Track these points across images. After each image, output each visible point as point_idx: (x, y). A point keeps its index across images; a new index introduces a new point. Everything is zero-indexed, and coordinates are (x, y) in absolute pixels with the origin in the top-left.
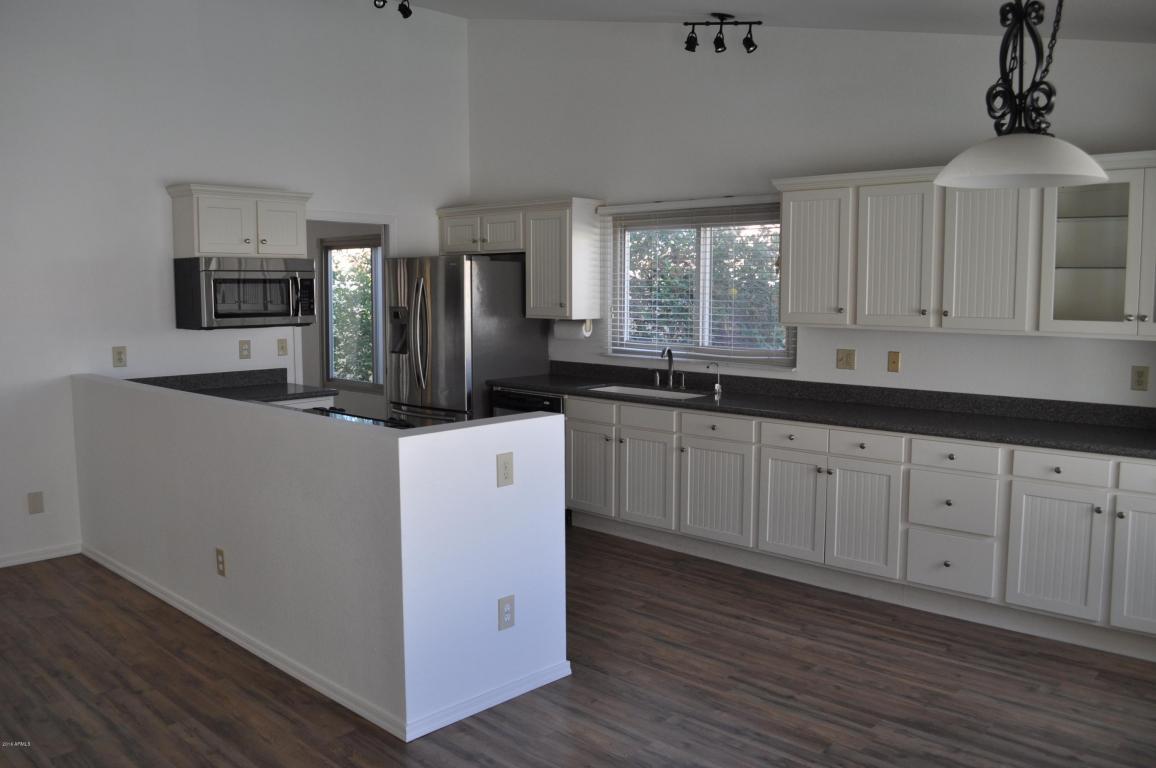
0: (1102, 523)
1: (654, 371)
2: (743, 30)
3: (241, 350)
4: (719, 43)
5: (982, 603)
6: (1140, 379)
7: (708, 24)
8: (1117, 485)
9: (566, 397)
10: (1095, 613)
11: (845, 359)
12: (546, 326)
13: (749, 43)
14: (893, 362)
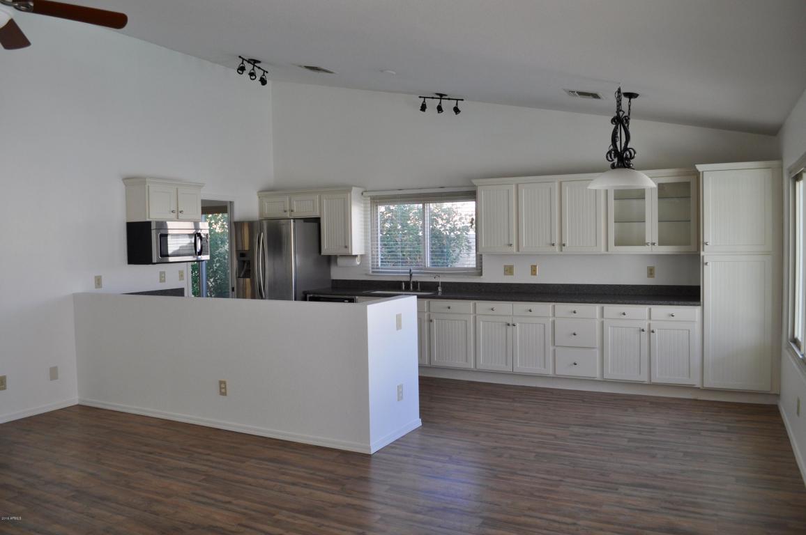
0: (645, 335)
1: (401, 282)
2: (453, 103)
3: (161, 277)
4: (440, 109)
5: (592, 381)
6: (651, 272)
7: (433, 98)
8: (650, 318)
9: (357, 297)
10: (644, 378)
11: (509, 270)
12: (330, 260)
13: (457, 110)
14: (534, 271)
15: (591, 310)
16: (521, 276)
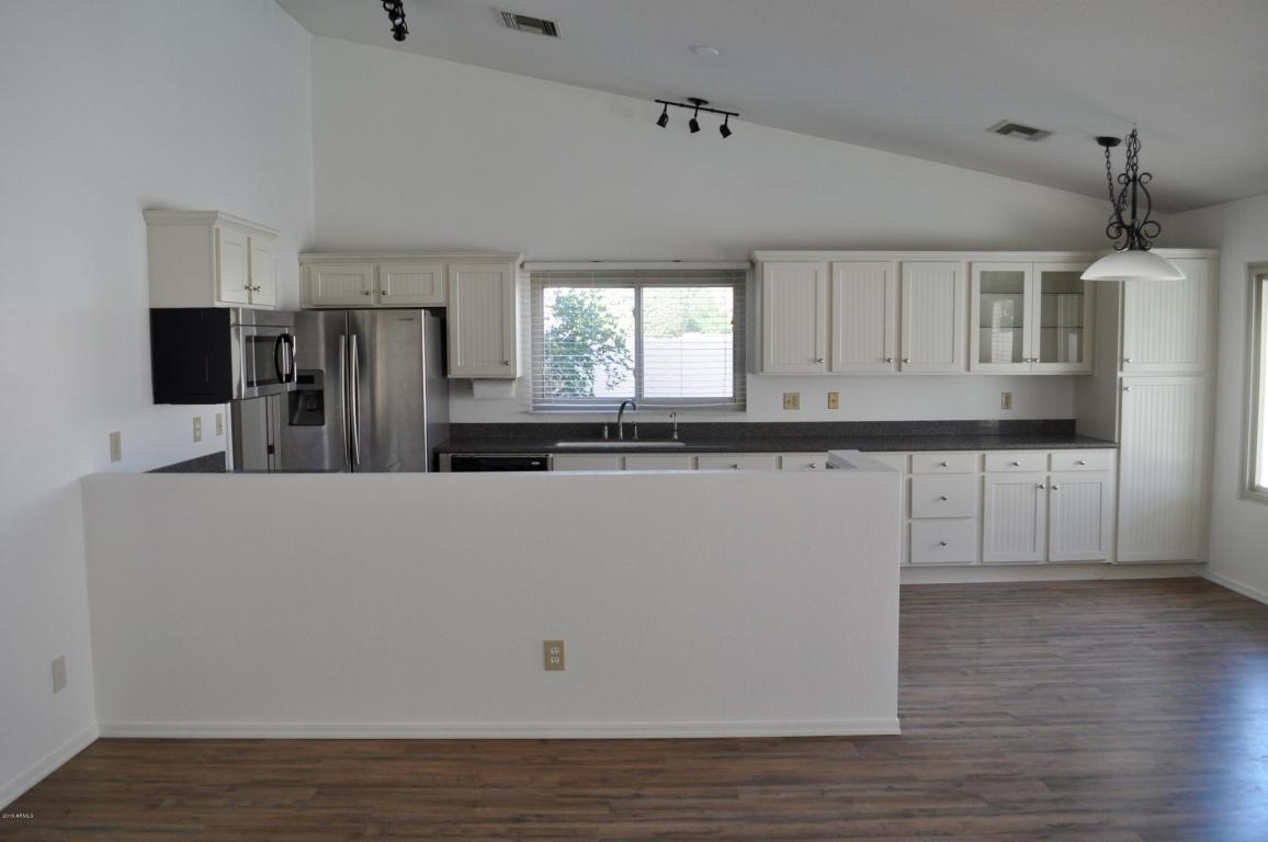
0: (1042, 493)
1: (603, 425)
2: (721, 120)
3: (195, 429)
4: (694, 126)
5: (965, 567)
6: (1007, 402)
7: (682, 105)
8: (1049, 469)
9: (551, 455)
10: (1039, 557)
11: (792, 401)
12: (466, 385)
13: (725, 131)
14: (833, 401)
15: (964, 461)
16: (813, 411)
